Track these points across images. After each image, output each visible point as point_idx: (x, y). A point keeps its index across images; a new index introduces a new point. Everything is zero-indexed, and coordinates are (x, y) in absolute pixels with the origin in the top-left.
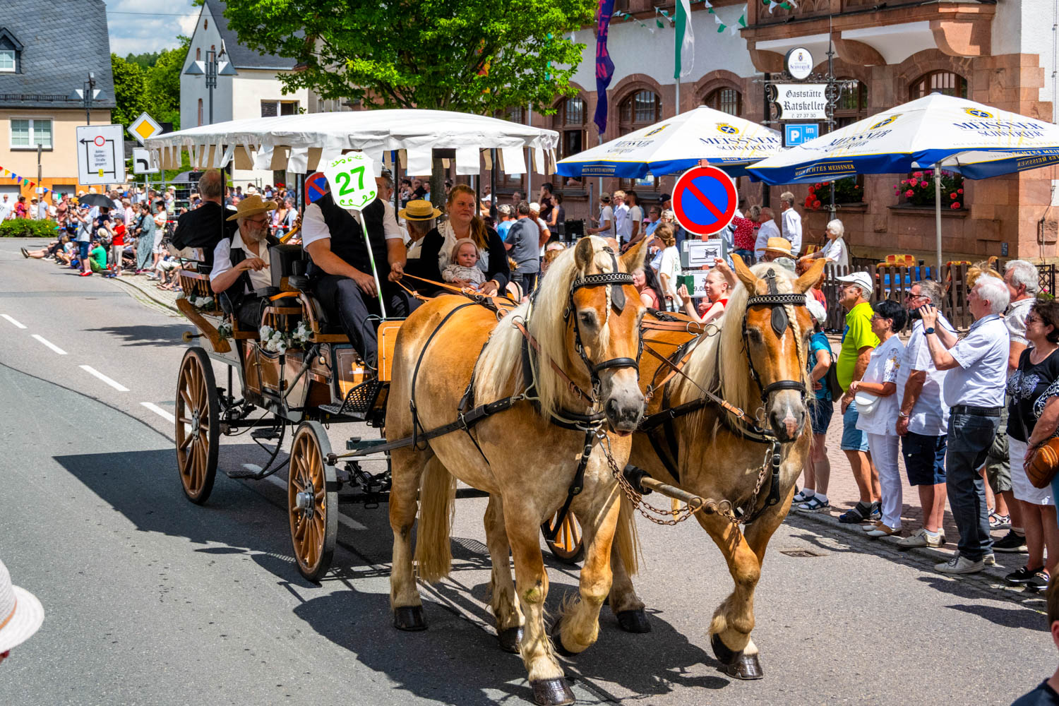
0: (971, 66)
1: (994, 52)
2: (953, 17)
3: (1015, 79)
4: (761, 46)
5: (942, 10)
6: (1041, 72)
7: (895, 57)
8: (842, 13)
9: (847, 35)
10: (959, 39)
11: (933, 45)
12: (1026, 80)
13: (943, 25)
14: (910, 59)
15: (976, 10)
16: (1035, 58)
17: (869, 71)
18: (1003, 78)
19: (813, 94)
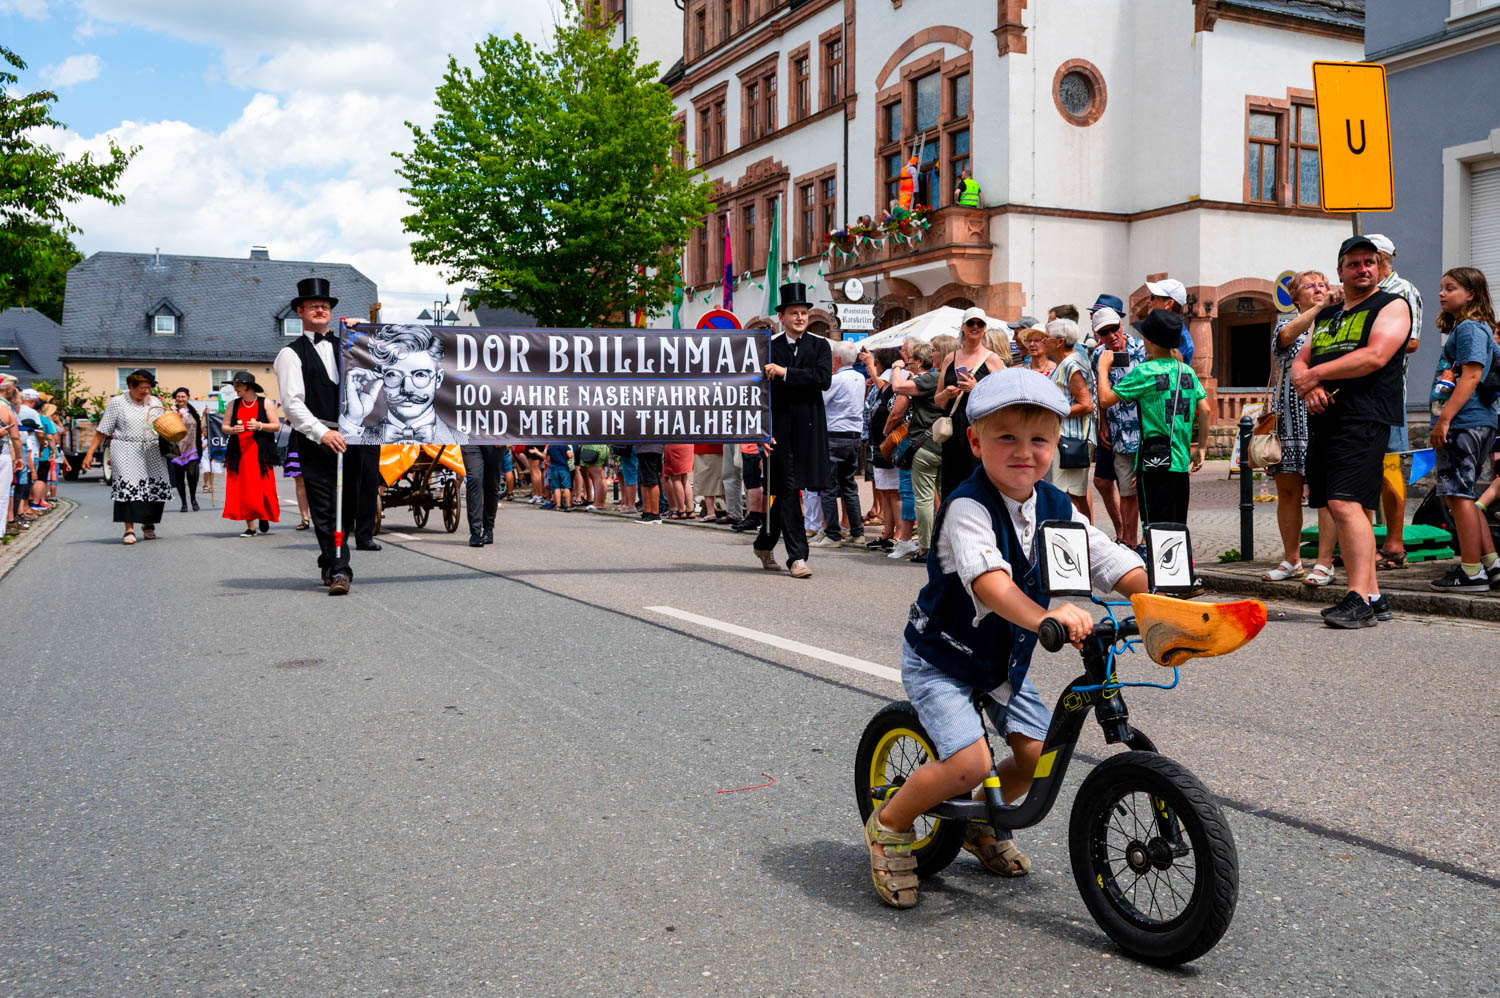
0: (977, 293)
1: (992, 281)
2: (962, 256)
3: (1005, 300)
4: (838, 286)
5: (954, 251)
6: (1023, 296)
7: (929, 291)
8: (890, 260)
9: (893, 274)
10: (967, 273)
11: (951, 281)
12: (1012, 301)
13: (955, 261)
14: (938, 292)
15: (977, 251)
16: (1019, 286)
17: (911, 301)
18: (997, 302)
19: (864, 312)
